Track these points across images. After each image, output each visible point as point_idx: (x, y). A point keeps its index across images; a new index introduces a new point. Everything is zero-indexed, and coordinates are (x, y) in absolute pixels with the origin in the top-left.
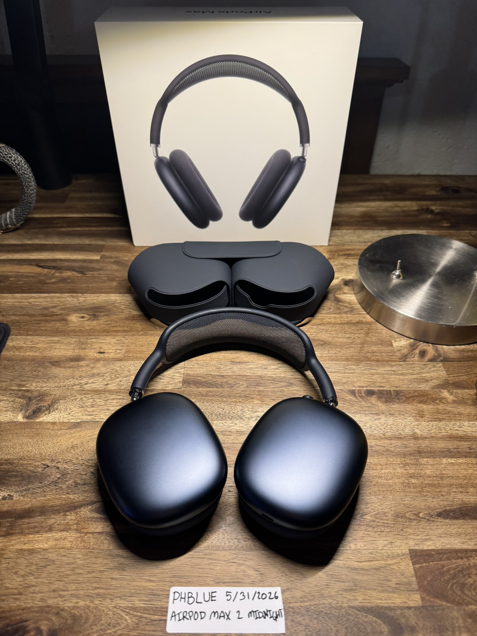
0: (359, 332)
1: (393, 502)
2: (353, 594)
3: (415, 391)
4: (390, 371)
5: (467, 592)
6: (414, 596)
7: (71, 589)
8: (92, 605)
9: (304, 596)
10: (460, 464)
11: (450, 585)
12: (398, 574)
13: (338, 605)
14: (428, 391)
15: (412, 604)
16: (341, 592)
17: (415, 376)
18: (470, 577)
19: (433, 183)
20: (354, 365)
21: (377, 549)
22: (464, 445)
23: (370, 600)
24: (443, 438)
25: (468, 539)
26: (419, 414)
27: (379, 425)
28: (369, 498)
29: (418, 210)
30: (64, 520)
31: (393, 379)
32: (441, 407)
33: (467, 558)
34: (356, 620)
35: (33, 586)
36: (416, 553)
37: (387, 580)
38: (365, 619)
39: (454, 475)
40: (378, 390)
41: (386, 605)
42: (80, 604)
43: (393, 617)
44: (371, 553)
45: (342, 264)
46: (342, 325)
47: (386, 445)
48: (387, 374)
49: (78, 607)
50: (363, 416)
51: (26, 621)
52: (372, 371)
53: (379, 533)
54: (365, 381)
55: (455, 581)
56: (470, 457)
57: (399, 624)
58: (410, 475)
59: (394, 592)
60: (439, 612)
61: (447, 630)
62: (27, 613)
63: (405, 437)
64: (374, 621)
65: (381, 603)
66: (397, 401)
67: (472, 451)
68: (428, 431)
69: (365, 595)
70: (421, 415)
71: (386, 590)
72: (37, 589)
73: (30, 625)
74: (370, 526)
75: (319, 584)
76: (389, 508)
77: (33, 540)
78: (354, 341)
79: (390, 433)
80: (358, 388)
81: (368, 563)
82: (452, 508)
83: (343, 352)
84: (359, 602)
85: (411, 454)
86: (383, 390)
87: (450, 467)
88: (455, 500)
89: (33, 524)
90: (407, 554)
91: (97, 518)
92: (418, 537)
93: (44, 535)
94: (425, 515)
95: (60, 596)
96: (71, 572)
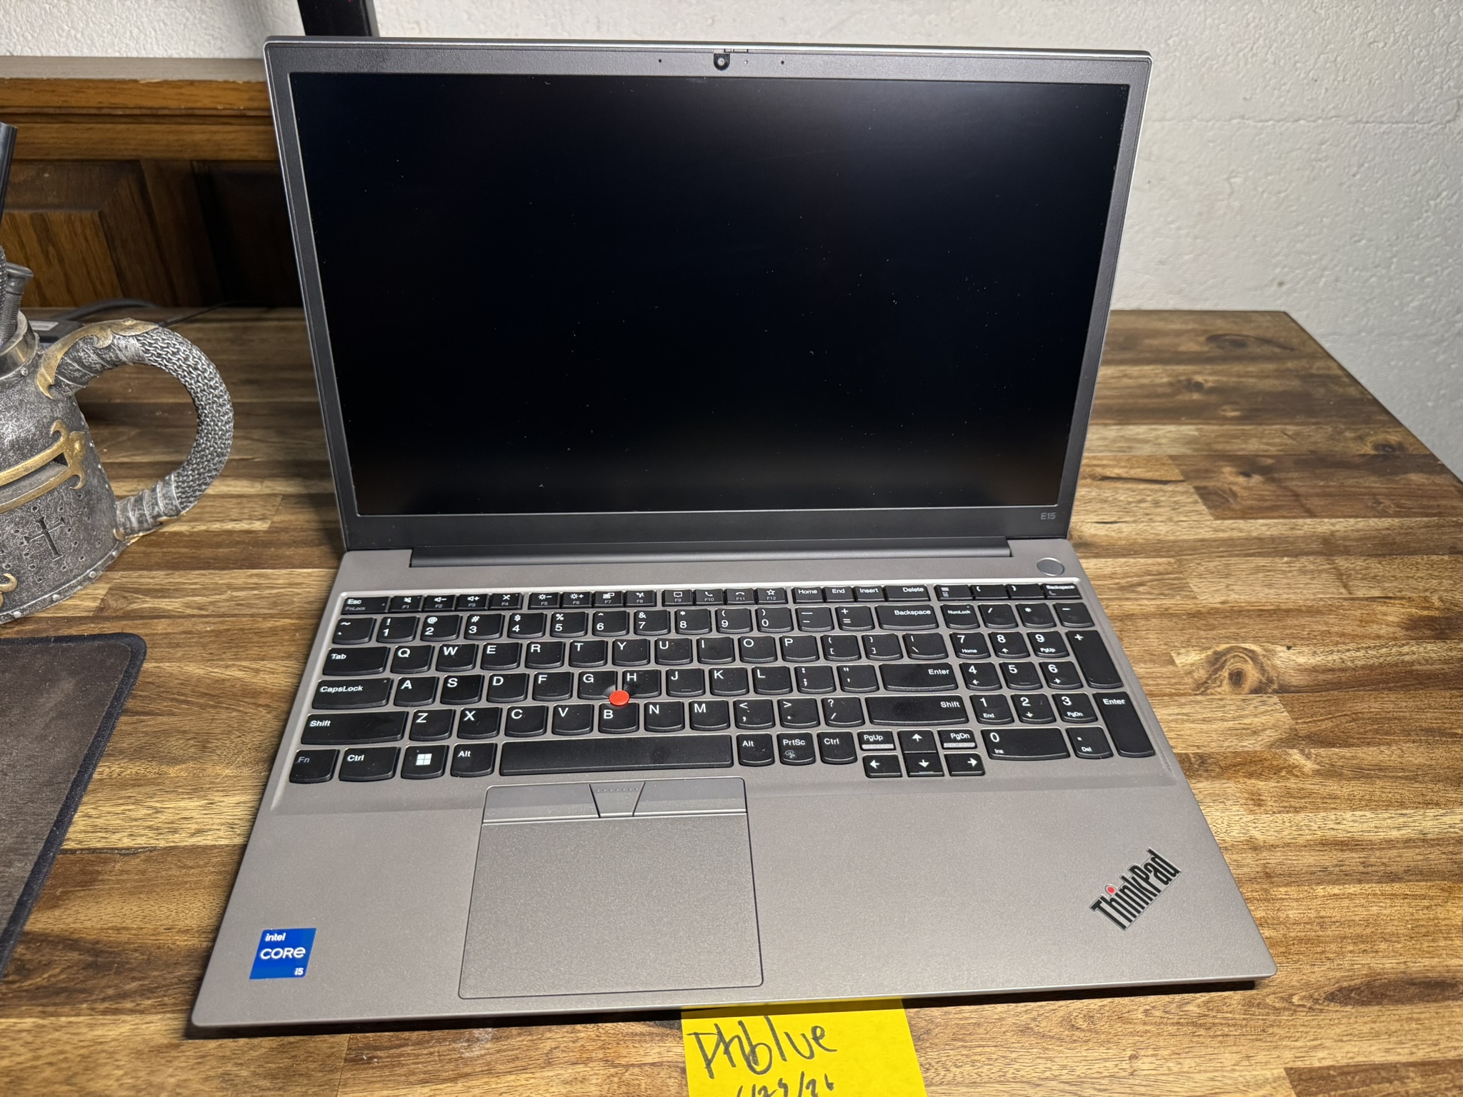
3: (1236, 754)
4: (1178, 714)
10: (1350, 897)
14: (1261, 752)
17: (1231, 724)
19: (1191, 326)
21: (1223, 1071)
22: (1353, 859)
24: (1308, 846)
25: (1396, 1043)
26: (1252, 800)
29: (1170, 384)
31: (1189, 732)
32: (1292, 783)
33: (1401, 1079)
36: (1300, 1075)
39: (1343, 919)
44: (1212, 1079)
48: (1172, 721)
53: (1220, 1038)
56: (1368, 882)
63: (1232, 846)
66: (1205, 774)
67: (1370, 869)
68: (1276, 834)
70: (1257, 801)
74: (1201, 1025)
77: (516, 1087)
82: (1352, 983)
85: (1251, 880)
87: (1331, 903)
88: (1356, 966)
89: (510, 1053)
90: (1284, 1078)
91: (642, 1034)
92: (1298, 1044)
93: (538, 1075)
94: (1302, 998)
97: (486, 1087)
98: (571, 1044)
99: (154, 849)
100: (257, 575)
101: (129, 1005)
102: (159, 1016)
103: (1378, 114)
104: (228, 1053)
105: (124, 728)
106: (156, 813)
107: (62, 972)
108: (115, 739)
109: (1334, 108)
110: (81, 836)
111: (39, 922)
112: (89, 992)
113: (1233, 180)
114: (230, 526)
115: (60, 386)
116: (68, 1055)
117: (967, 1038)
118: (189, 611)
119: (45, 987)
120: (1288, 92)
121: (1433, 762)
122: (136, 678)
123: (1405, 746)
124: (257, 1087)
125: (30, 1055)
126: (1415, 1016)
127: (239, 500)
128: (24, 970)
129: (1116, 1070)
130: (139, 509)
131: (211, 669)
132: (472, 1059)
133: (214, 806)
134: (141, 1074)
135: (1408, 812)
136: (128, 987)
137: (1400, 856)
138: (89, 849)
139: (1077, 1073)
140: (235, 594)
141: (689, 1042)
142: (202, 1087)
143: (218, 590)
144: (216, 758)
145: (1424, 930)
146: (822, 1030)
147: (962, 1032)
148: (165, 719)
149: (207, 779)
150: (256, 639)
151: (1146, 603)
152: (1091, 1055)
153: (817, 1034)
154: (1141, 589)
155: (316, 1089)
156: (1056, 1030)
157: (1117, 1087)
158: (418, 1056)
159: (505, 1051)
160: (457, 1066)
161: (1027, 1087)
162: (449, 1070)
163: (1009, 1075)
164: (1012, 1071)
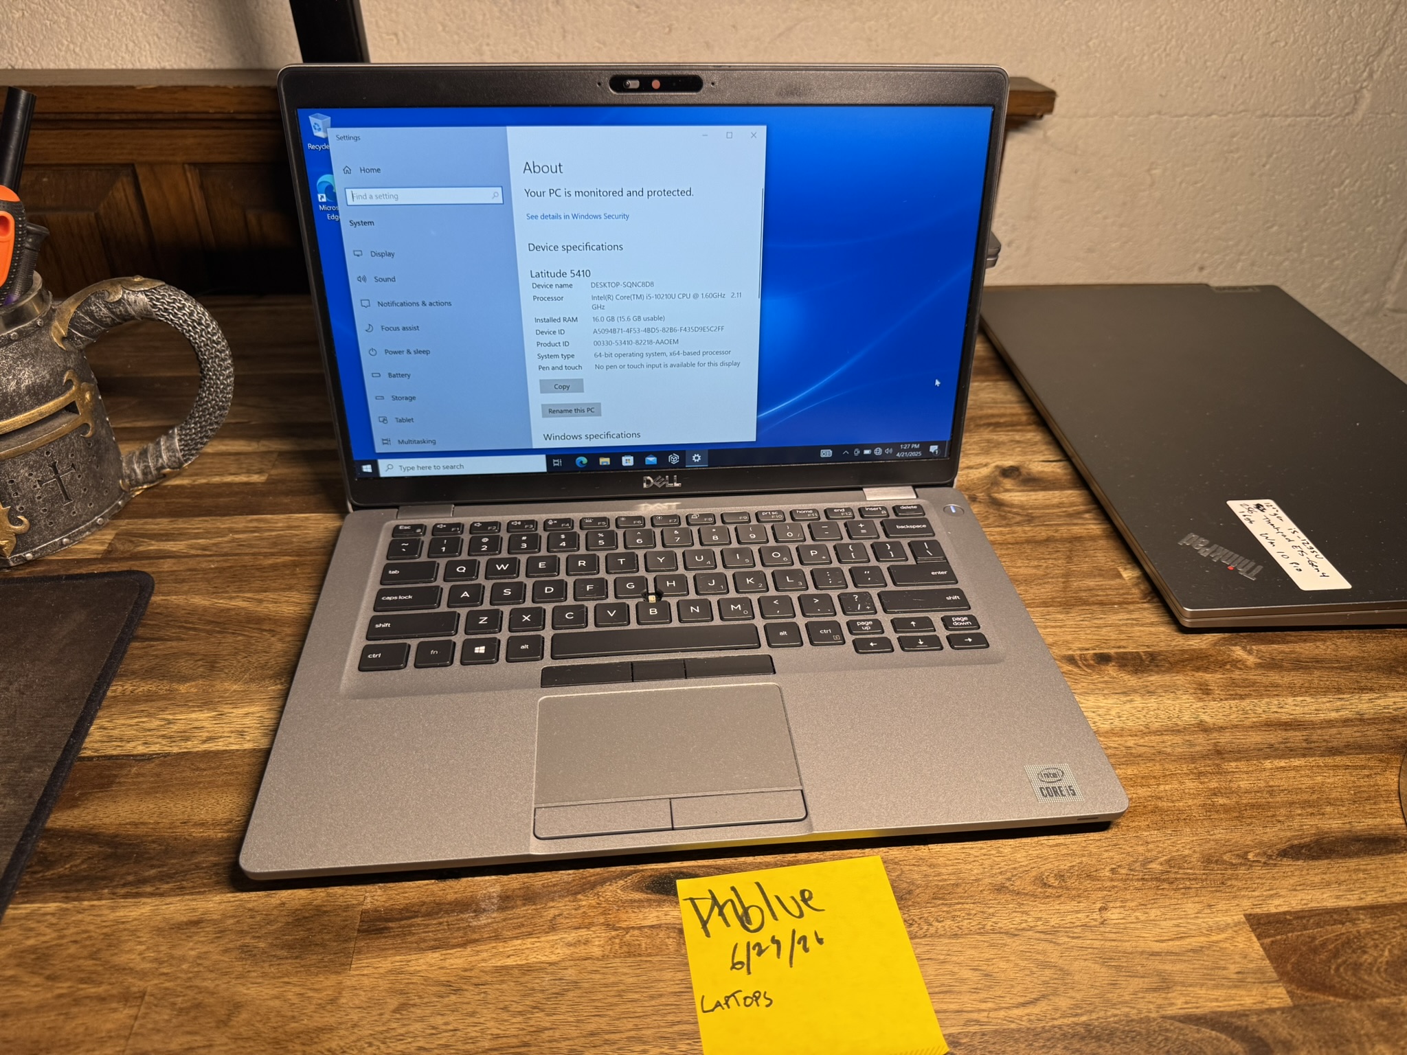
0: (1055, 556)
1: (1194, 838)
2: (1164, 995)
3: (1183, 652)
4: (1127, 619)
5: (1366, 977)
6: (1274, 990)
7: (624, 1028)
9: (1077, 1006)
10: (1296, 768)
11: (1333, 967)
12: (1237, 957)
13: (1142, 1016)
14: (1207, 649)
15: (1274, 1004)
16: (1141, 995)
18: (1365, 952)
20: (1061, 613)
21: (1187, 919)
22: (1296, 737)
23: (1197, 1003)
24: (1255, 727)
25: (1345, 891)
26: (1201, 689)
27: (1133, 711)
28: (1146, 834)
30: (576, 909)
31: (1138, 634)
32: (1237, 675)
33: (1353, 921)
34: (1181, 1037)
35: (546, 1029)
36: (1259, 919)
37: (1219, 968)
38: (1197, 1035)
39: (1290, 788)
40: (1116, 653)
41: (1228, 1009)
43: (1247, 1027)
44: (1178, 926)
45: (988, 441)
46: (1018, 546)
47: (1154, 744)
48: (1123, 625)
50: (1101, 698)
52: (1096, 621)
53: (1183, 891)
54: (1088, 639)
55: (1340, 961)
56: (1311, 756)
57: (1260, 1039)
58: (1213, 792)
59: (1236, 987)
60: (1327, 1013)
61: (1348, 1041)
63: (1185, 728)
64: (1214, 1036)
65: (1219, 1007)
66: (1156, 669)
67: (1313, 745)
68: (1224, 718)
69: (1188, 995)
70: (1204, 691)
71: (1223, 985)
74: (1164, 880)
75: (1097, 984)
76: (1190, 849)
77: (523, 949)
78: (1048, 571)
79: (1157, 724)
80: (1079, 652)
81: (1178, 943)
82: (1302, 841)
83: (1032, 591)
84: (1179, 1007)
85: (1205, 757)
86: (1125, 653)
87: (1279, 774)
88: (1305, 827)
89: (515, 921)
90: (1244, 923)
91: (640, 901)
92: (1256, 894)
93: (542, 939)
94: (1256, 855)
95: (607, 1042)
96: (617, 999)
97: (494, 951)
98: (573, 912)
99: (168, 755)
100: (256, 520)
101: (149, 889)
102: (178, 898)
103: (1284, 108)
104: (246, 928)
105: (135, 652)
106: (169, 724)
107: (82, 862)
108: (126, 661)
109: (1243, 103)
110: (96, 745)
111: (60, 819)
112: (111, 879)
113: (1154, 172)
114: (229, 479)
115: (73, 339)
116: (93, 934)
118: (193, 552)
119: (67, 876)
120: (1200, 88)
121: (1366, 655)
122: (145, 608)
123: (1339, 642)
124: (275, 956)
125: (54, 935)
126: (1362, 867)
127: (237, 457)
128: (46, 862)
129: (1087, 920)
130: (144, 462)
131: (216, 600)
132: (480, 927)
133: (224, 717)
134: (162, 948)
135: (1345, 696)
136: (147, 874)
137: (1340, 734)
138: (105, 756)
139: (1052, 924)
140: (236, 536)
141: (686, 906)
142: (222, 958)
143: (220, 533)
144: (223, 675)
145: (1365, 795)
146: (810, 893)
147: (942, 891)
148: (174, 644)
149: (216, 694)
150: (258, 574)
151: (1093, 527)
152: (1063, 908)
153: (805, 896)
154: (1087, 516)
155: (332, 957)
156: (1030, 888)
157: (1089, 935)
158: (427, 926)
159: (510, 919)
160: (465, 933)
161: (1005, 937)
162: (458, 937)
163: (988, 927)
164: (990, 923)
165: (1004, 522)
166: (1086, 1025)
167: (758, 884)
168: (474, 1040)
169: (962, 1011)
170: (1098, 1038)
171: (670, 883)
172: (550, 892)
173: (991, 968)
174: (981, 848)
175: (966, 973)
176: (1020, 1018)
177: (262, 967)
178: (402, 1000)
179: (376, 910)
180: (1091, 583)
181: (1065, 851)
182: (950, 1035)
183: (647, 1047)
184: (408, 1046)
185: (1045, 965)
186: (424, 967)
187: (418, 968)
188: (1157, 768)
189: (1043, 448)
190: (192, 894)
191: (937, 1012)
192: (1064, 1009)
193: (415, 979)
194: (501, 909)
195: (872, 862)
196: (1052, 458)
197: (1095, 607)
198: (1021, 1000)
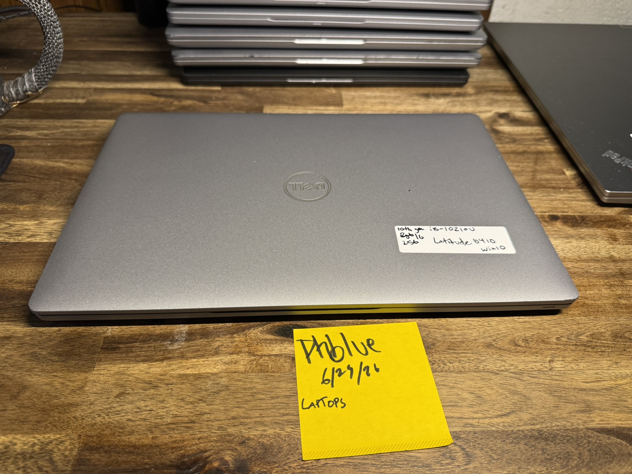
0: (527, 161)
1: (607, 323)
2: (588, 415)
3: (601, 217)
4: (568, 197)
7: (254, 416)
8: (283, 433)
9: (534, 419)
13: (574, 427)
16: (573, 414)
20: (530, 191)
23: (608, 421)
26: (611, 238)
27: (571, 248)
30: (232, 343)
31: (575, 205)
34: (598, 442)
35: (206, 413)
37: (622, 401)
38: (608, 441)
40: (562, 215)
41: (628, 426)
42: (268, 432)
44: (597, 374)
45: (492, 99)
47: (583, 267)
48: (566, 200)
49: (266, 435)
51: (206, 451)
52: (550, 197)
53: (600, 353)
54: (545, 207)
58: (618, 296)
62: (205, 442)
63: (602, 259)
64: (619, 442)
65: (622, 424)
66: (585, 225)
68: (625, 254)
69: (602, 416)
70: (614, 239)
71: (624, 411)
72: (212, 417)
73: (210, 456)
74: (589, 346)
75: (547, 406)
76: (605, 329)
77: (197, 365)
78: (523, 169)
79: (585, 256)
80: (540, 214)
81: (597, 384)
84: (597, 423)
85: (614, 276)
86: (567, 216)
89: (195, 348)
91: (271, 340)
93: (210, 359)
95: (242, 424)
96: (250, 398)
97: (180, 364)
98: (230, 344)
99: (8, 243)
100: (77, 122)
104: (36, 343)
106: (11, 226)
114: (65, 101)
117: (456, 349)
118: (40, 137)
122: (8, 165)
124: (50, 360)
127: (71, 90)
129: (541, 367)
130: (16, 87)
131: (48, 162)
132: (173, 350)
133: (42, 224)
139: (520, 368)
140: (65, 130)
141: (298, 345)
142: (20, 359)
143: (56, 128)
144: (45, 202)
146: (373, 341)
148: (21, 184)
149: (40, 211)
150: (73, 150)
151: (549, 146)
152: (527, 359)
153: (370, 343)
154: (546, 141)
155: (84, 362)
156: (507, 346)
157: (542, 376)
158: (142, 347)
159: (192, 346)
160: (164, 353)
161: (491, 374)
162: (160, 355)
163: (481, 368)
164: (482, 366)
165: (499, 142)
166: (539, 431)
167: (342, 334)
168: (162, 417)
169: (462, 418)
170: (546, 439)
171: (290, 330)
172: (217, 332)
173: (481, 392)
174: (479, 321)
175: (466, 395)
176: (498, 424)
177: (42, 366)
178: (121, 391)
179: (113, 337)
180: (548, 176)
181: (529, 326)
182: (454, 432)
183: (266, 428)
184: (122, 418)
185: (515, 393)
186: (137, 372)
187: (134, 372)
188: (585, 281)
189: (522, 104)
190: (8, 321)
191: (446, 417)
192: (526, 420)
193: (130, 378)
194: (187, 340)
195: (412, 325)
196: (526, 109)
197: (550, 190)
198: (499, 413)
